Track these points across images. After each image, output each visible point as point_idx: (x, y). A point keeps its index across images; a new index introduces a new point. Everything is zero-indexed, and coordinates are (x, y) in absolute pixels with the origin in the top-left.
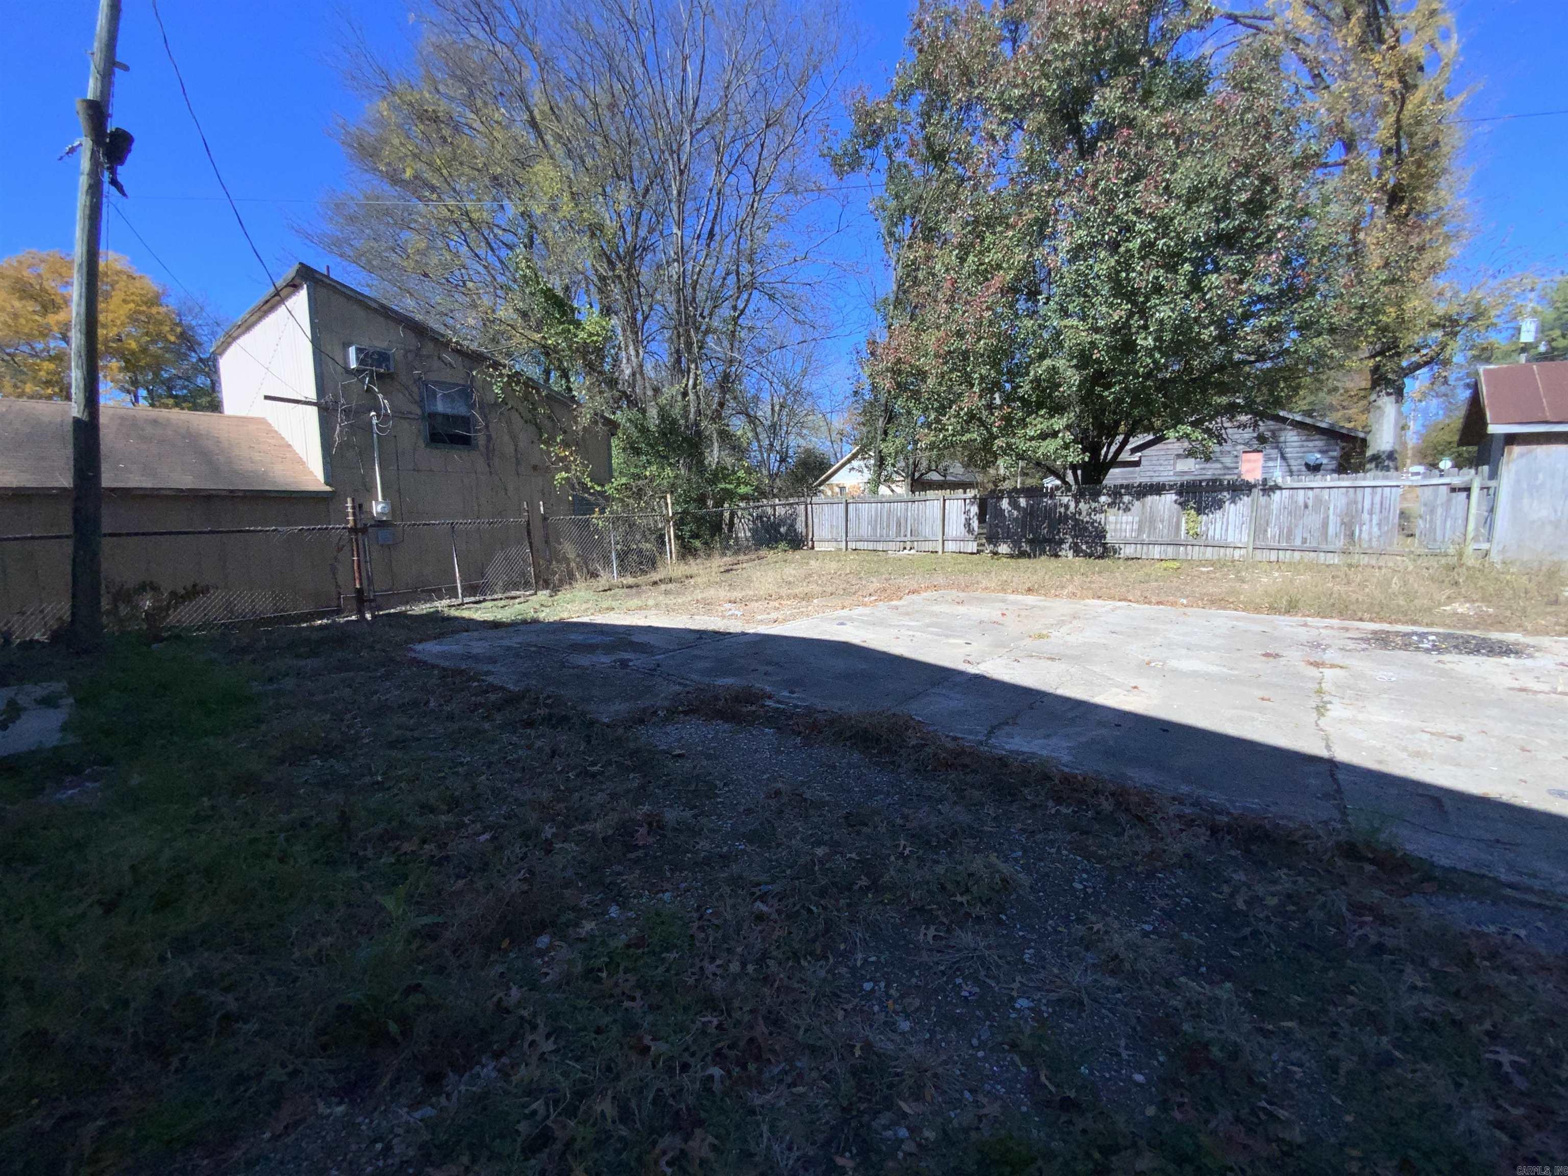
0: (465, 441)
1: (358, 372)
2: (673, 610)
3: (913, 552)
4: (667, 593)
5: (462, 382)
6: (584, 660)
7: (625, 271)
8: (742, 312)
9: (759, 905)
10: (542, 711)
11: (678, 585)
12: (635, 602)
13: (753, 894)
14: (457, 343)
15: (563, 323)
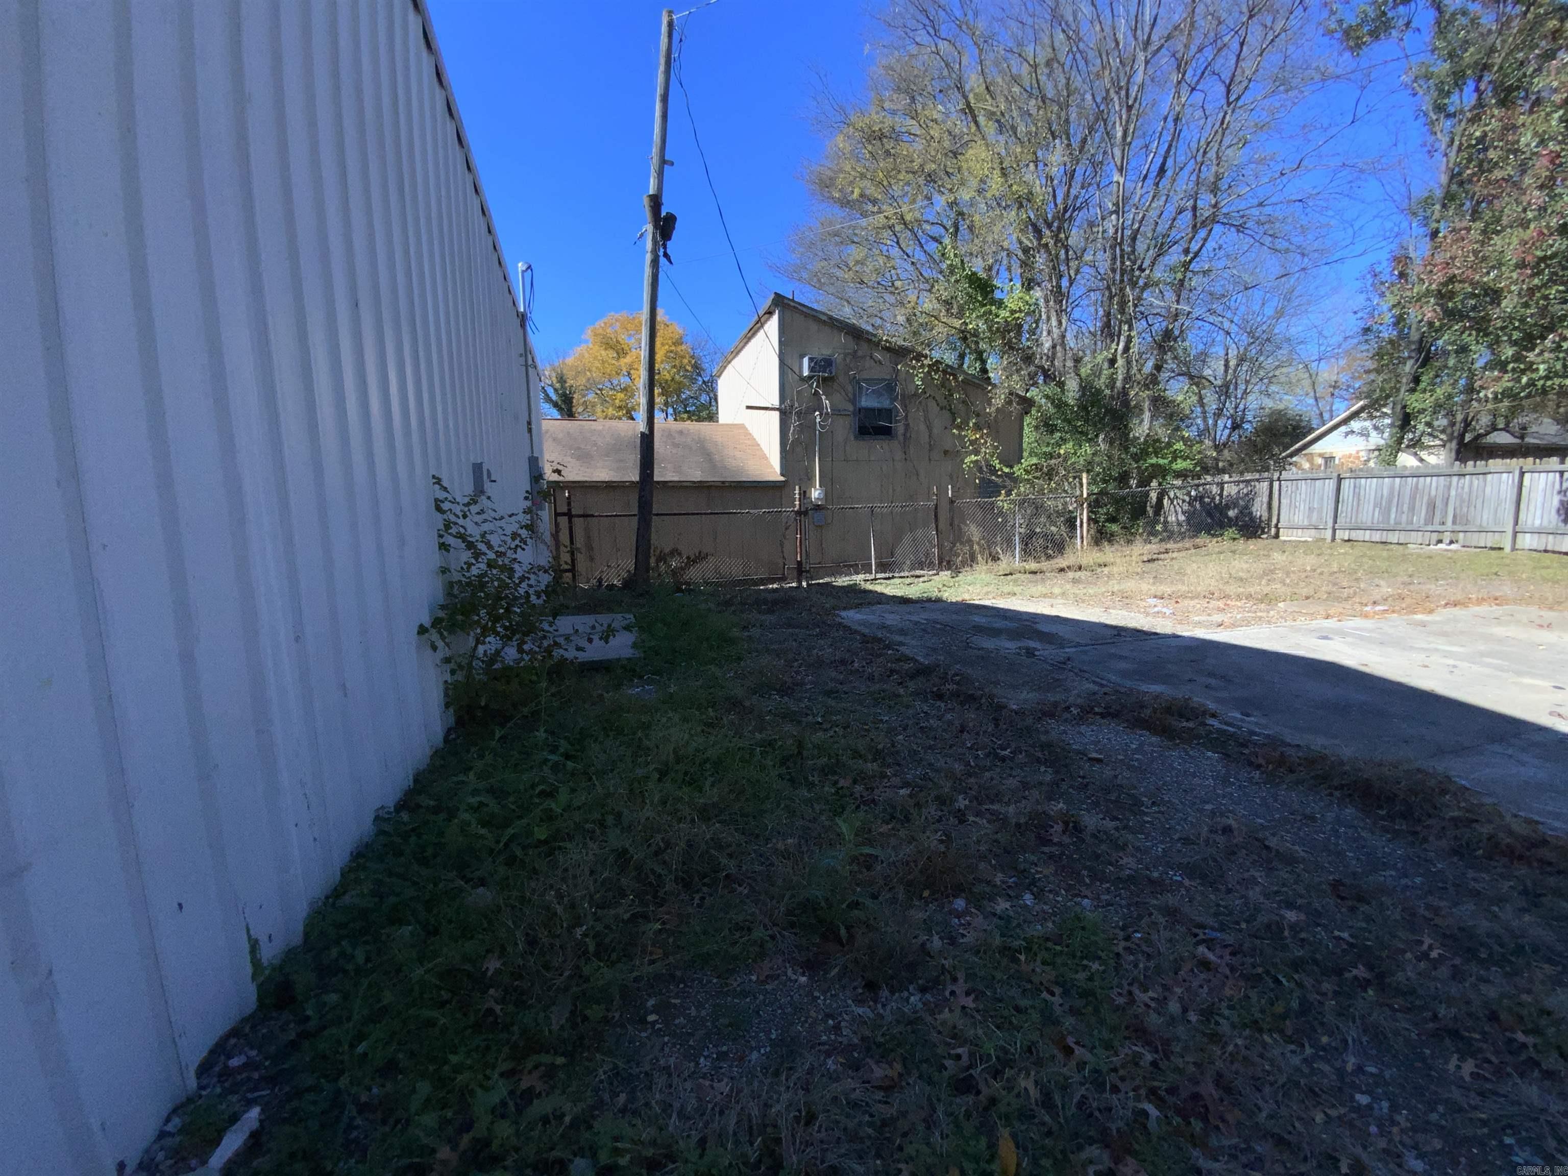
0: (886, 432)
1: (810, 378)
2: (1083, 601)
3: (1453, 547)
4: (1075, 581)
5: (888, 377)
6: (989, 644)
7: (1052, 238)
8: (1196, 254)
9: (1202, 949)
10: (952, 687)
11: (1089, 574)
12: (1040, 589)
13: (1196, 935)
14: (887, 341)
15: (985, 305)
